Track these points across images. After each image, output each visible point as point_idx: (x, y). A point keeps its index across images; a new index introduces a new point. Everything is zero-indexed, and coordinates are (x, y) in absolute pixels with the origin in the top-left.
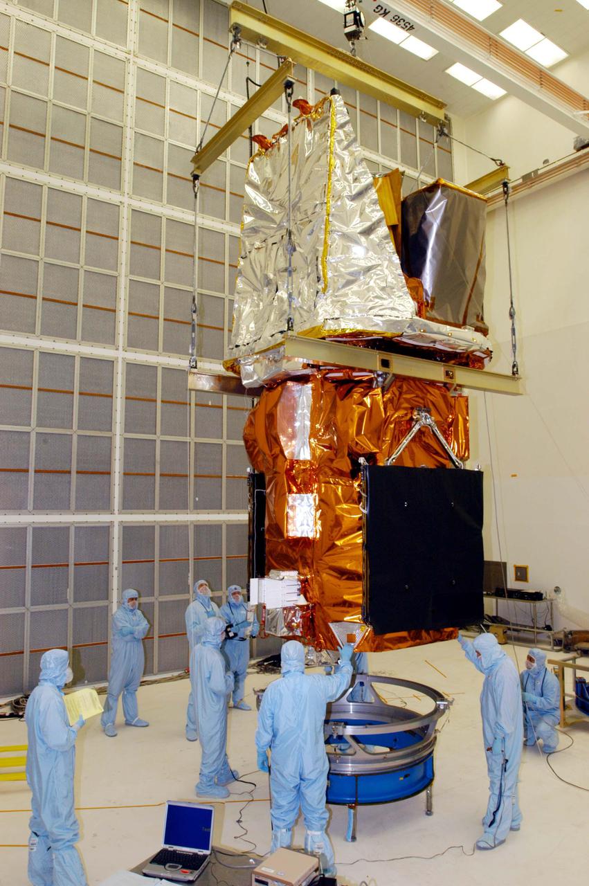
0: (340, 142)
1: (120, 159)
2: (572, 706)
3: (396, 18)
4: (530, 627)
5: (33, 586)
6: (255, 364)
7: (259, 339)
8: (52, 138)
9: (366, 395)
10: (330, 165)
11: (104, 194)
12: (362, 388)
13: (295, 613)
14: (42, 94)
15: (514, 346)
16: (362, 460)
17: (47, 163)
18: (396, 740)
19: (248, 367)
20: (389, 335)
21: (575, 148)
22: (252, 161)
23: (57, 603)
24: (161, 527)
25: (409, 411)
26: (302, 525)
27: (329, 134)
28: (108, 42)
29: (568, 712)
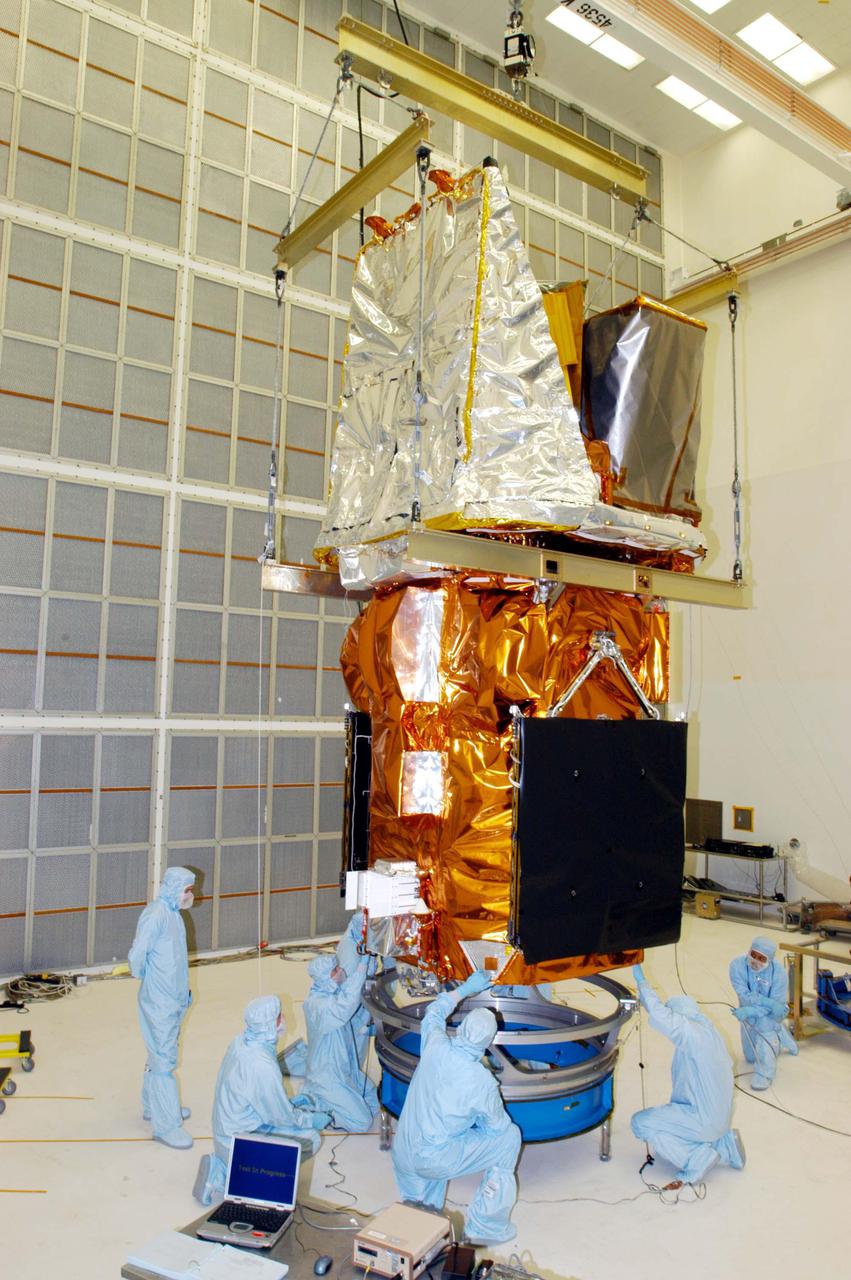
0: (495, 238)
1: (180, 202)
2: (811, 1011)
3: (585, 7)
4: (754, 896)
5: (41, 818)
6: (362, 556)
7: (369, 522)
8: (80, 169)
9: (523, 615)
10: (481, 273)
11: (156, 253)
12: (518, 603)
13: (411, 922)
14: (68, 104)
15: (738, 537)
16: (514, 710)
17: (72, 205)
18: (559, 1053)
19: (350, 560)
20: (558, 528)
21: (838, 205)
22: (363, 253)
23: (74, 844)
24: (227, 739)
25: (585, 636)
26: (423, 795)
27: (479, 224)
28: (164, 29)
29: (806, 1020)
